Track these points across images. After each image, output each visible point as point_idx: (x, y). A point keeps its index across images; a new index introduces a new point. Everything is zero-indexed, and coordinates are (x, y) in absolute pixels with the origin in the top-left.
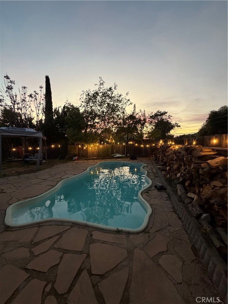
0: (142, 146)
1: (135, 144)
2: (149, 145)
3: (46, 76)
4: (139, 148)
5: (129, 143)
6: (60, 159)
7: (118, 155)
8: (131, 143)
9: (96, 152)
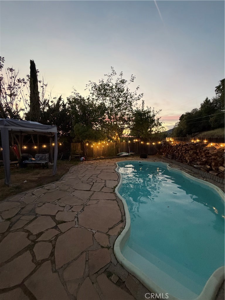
0: (148, 144)
1: (141, 142)
2: (154, 143)
3: (31, 61)
4: (145, 146)
5: (134, 141)
6: (62, 159)
7: (125, 154)
8: (137, 140)
9: (101, 151)
